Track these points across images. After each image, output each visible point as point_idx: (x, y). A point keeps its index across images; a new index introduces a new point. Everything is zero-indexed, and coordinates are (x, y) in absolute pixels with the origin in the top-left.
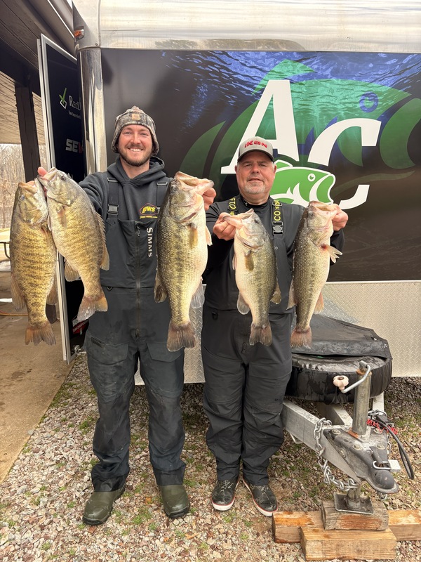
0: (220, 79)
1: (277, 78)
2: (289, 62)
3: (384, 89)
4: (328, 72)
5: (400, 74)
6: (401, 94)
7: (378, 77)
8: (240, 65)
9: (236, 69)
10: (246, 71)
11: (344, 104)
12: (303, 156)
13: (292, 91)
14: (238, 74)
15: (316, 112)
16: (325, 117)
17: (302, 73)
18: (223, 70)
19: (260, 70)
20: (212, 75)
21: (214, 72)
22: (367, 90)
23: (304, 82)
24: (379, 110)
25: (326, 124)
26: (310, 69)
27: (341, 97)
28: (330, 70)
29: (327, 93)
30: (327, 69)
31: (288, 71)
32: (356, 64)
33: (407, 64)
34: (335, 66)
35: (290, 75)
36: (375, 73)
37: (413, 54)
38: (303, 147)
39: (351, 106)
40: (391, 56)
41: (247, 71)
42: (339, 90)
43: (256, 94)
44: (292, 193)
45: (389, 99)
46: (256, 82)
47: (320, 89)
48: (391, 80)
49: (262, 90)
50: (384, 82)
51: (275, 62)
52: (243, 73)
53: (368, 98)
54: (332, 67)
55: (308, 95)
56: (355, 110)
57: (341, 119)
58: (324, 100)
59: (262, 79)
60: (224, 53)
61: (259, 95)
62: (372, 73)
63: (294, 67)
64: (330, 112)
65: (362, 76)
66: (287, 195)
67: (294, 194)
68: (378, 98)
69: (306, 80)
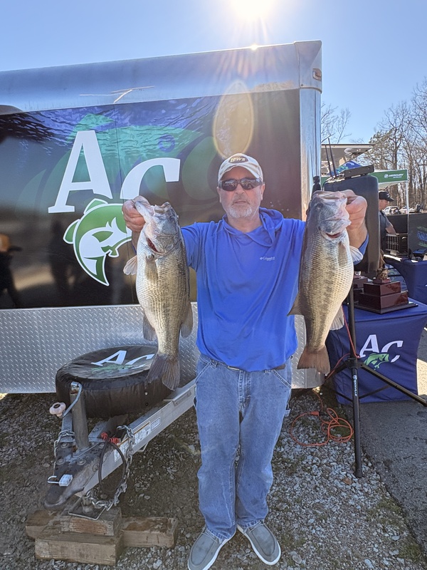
1: (84, 130)
2: (92, 116)
3: (178, 131)
4: (127, 121)
5: (191, 117)
6: (195, 134)
7: (171, 121)
8: (52, 122)
9: (49, 125)
10: (56, 126)
11: (145, 146)
12: (115, 194)
13: (98, 139)
14: (51, 129)
15: (122, 155)
16: (130, 159)
17: (104, 123)
18: (38, 127)
19: (69, 124)
20: (31, 132)
21: (32, 129)
22: (163, 133)
23: (107, 131)
24: (177, 149)
25: (132, 165)
26: (111, 119)
27: (141, 141)
28: (128, 119)
29: (129, 139)
30: (125, 119)
31: (93, 123)
32: (150, 112)
33: (196, 107)
34: (132, 115)
35: (94, 126)
36: (168, 118)
37: (200, 98)
38: (114, 186)
39: (151, 148)
40: (179, 102)
41: (58, 126)
42: (138, 135)
43: (68, 144)
44: (110, 225)
45: (184, 139)
46: (67, 134)
47: (122, 137)
48: (184, 122)
49: (73, 141)
50: (178, 125)
51: (80, 116)
52: (55, 127)
53: (165, 140)
55: (112, 142)
56: (155, 151)
57: (144, 160)
58: (127, 145)
59: (71, 131)
60: (38, 113)
61: (71, 145)
62: (166, 118)
63: (97, 119)
64: (134, 155)
65: (156, 122)
66: (107, 228)
67: (112, 227)
68: (175, 139)
69: (109, 129)
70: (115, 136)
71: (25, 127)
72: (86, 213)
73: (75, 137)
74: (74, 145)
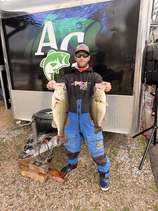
0: (31, 23)
1: (48, 21)
2: (51, 15)
5: (90, 13)
6: (91, 21)
7: (82, 15)
9: (35, 19)
11: (70, 27)
13: (53, 25)
14: (36, 21)
15: (62, 31)
17: (55, 18)
18: (32, 21)
19: (42, 19)
20: (29, 23)
21: (30, 21)
23: (56, 21)
24: (83, 28)
25: (65, 36)
26: (58, 16)
27: (69, 25)
28: (64, 15)
29: (65, 24)
31: (51, 18)
32: (73, 12)
33: (92, 8)
35: (52, 19)
36: (80, 14)
37: (94, 4)
39: (73, 28)
44: (56, 61)
45: (86, 24)
46: (42, 23)
48: (86, 16)
49: (44, 26)
50: (84, 17)
51: (46, 15)
52: (38, 20)
53: (78, 24)
54: (65, 14)
55: (58, 26)
56: (75, 29)
57: (70, 33)
60: (31, 14)
65: (75, 16)
66: (55, 62)
67: (57, 61)
68: (82, 24)
69: (57, 20)
70: (59, 23)
72: (48, 55)
74: (44, 27)
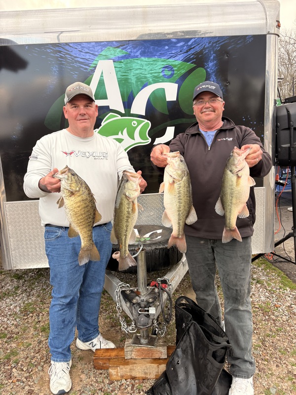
0: (66, 61)
1: (104, 59)
2: (111, 49)
3: (177, 63)
5: (187, 52)
6: (189, 65)
7: (172, 55)
8: (78, 52)
9: (76, 54)
11: (151, 73)
12: (127, 109)
13: (115, 67)
14: (77, 57)
15: (133, 80)
16: (139, 83)
17: (120, 55)
19: (91, 54)
20: (61, 59)
21: (61, 57)
22: (166, 64)
23: (122, 61)
24: (175, 77)
25: (140, 87)
26: (126, 52)
27: (149, 69)
28: (139, 52)
29: (139, 67)
30: (137, 52)
31: (111, 54)
32: (156, 47)
33: (192, 45)
34: (143, 50)
35: (112, 57)
36: (170, 52)
37: (195, 38)
38: (126, 103)
39: (156, 75)
40: (179, 40)
41: (83, 55)
42: (147, 65)
43: (91, 70)
44: (122, 134)
45: (181, 69)
46: (90, 62)
47: (134, 65)
48: (181, 57)
49: (95, 68)
50: (177, 58)
51: (101, 48)
52: (81, 57)
53: (167, 69)
54: (140, 50)
55: (126, 69)
56: (160, 77)
57: (150, 84)
58: (137, 72)
59: (94, 60)
60: (67, 44)
61: (93, 71)
62: (168, 53)
63: (115, 51)
64: (142, 80)
65: (161, 55)
66: (120, 136)
67: (124, 135)
68: (175, 69)
69: (124, 59)
70: (129, 65)
71: (56, 55)
72: (103, 124)
73: (97, 65)
74: (96, 71)
